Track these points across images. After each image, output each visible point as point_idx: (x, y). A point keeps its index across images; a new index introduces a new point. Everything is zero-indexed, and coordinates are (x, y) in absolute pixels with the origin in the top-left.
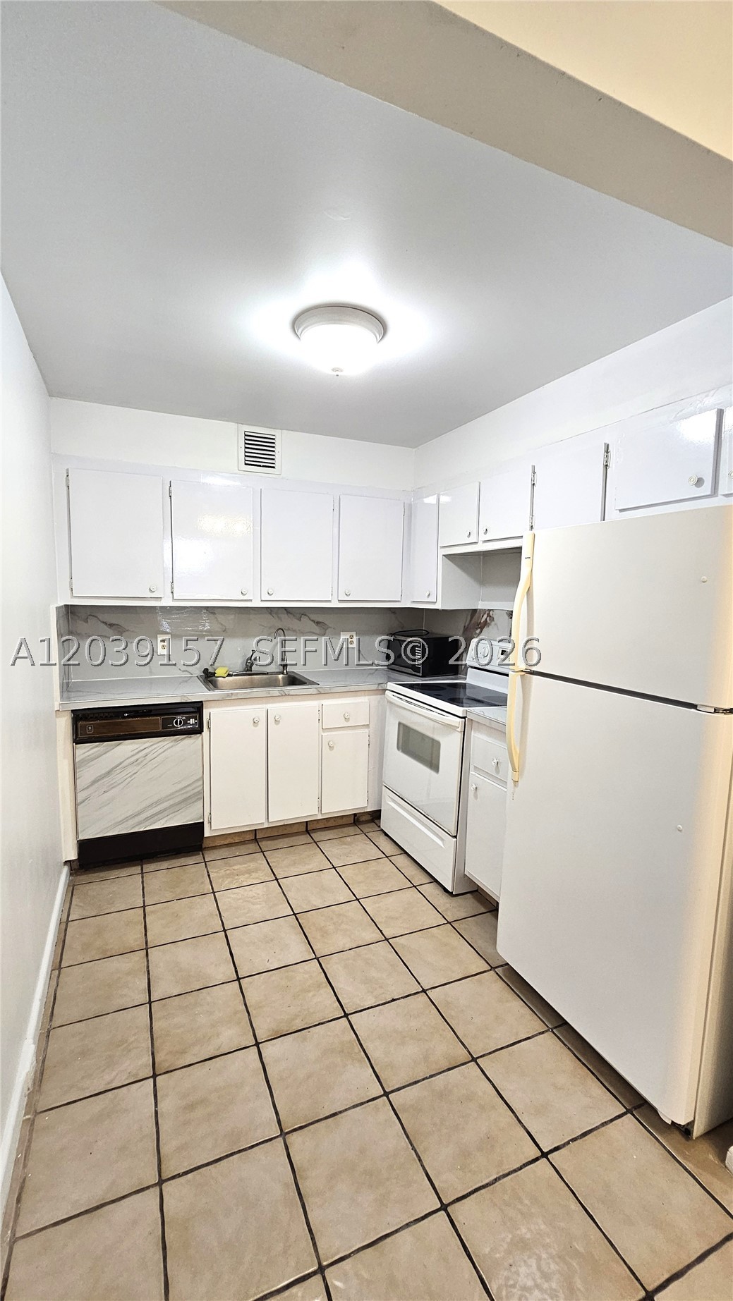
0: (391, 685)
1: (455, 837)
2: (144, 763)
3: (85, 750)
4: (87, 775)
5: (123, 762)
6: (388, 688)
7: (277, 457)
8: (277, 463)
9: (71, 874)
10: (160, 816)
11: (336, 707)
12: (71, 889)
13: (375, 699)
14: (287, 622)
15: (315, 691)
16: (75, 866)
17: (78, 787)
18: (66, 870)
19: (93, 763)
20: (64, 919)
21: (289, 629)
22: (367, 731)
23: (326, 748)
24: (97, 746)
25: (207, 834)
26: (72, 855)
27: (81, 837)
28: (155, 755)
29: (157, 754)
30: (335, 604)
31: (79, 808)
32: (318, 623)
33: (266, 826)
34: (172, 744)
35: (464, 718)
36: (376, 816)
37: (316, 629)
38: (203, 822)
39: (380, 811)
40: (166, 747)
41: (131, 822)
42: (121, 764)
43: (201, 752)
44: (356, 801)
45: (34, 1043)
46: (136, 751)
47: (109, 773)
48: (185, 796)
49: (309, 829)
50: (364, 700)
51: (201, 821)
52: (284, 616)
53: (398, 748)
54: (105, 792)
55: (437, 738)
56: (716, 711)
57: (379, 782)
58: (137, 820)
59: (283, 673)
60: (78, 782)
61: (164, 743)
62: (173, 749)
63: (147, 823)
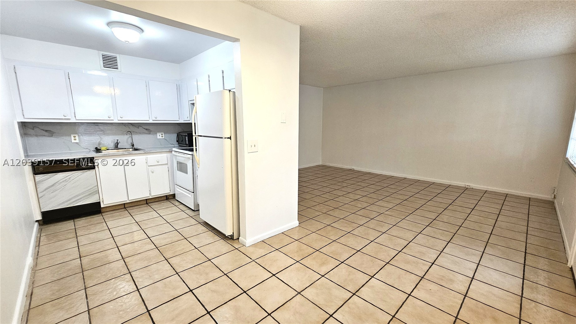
0: (174, 149)
1: (194, 192)
2: (70, 180)
3: (39, 177)
4: (41, 187)
5: (59, 181)
6: (173, 150)
7: (119, 64)
8: (119, 67)
9: (39, 226)
10: (79, 201)
11: (153, 158)
12: (40, 231)
13: (169, 155)
14: (132, 129)
15: (143, 152)
16: (41, 222)
17: (39, 191)
18: (37, 224)
19: (44, 182)
20: (39, 236)
21: (134, 132)
22: (167, 166)
23: (150, 173)
24: (45, 176)
25: (102, 206)
26: (39, 218)
27: (43, 211)
28: (74, 178)
29: (75, 177)
30: (151, 121)
31: (40, 199)
32: (146, 129)
33: (128, 202)
34: (82, 173)
35: (192, 155)
36: (174, 196)
37: (146, 131)
38: (100, 202)
39: (175, 194)
40: (79, 174)
41: (66, 204)
42: (57, 182)
43: (95, 176)
44: (166, 191)
45: (32, 257)
46: (65, 177)
47: (53, 185)
48: (90, 193)
49: (147, 202)
50: (165, 155)
51: (99, 201)
52: (131, 127)
53: (178, 170)
54: (52, 193)
55: (186, 163)
56: (225, 138)
57: (173, 183)
58: (69, 202)
59: (132, 148)
60: (38, 190)
61: (77, 173)
62: (82, 175)
63: (74, 204)
